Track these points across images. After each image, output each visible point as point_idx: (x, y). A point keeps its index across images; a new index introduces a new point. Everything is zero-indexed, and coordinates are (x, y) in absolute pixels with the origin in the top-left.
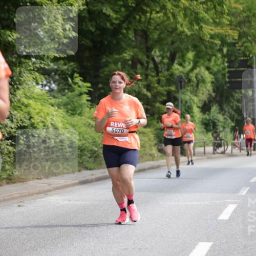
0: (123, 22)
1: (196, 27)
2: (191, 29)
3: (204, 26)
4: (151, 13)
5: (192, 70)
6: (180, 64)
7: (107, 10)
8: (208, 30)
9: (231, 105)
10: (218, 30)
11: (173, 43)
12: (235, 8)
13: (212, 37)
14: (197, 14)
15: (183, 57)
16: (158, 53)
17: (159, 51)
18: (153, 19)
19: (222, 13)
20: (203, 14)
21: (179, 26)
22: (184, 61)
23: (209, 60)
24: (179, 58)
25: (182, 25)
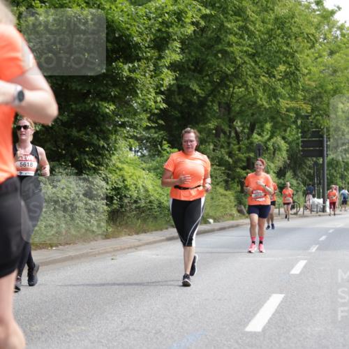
0: (209, 95)
1: (274, 101)
2: (269, 103)
3: (281, 100)
4: (234, 88)
5: (269, 139)
6: (259, 134)
7: (193, 86)
8: (284, 104)
9: (304, 171)
10: (293, 104)
11: (253, 115)
12: (309, 85)
13: (288, 110)
14: (275, 89)
15: (262, 127)
16: (239, 124)
17: (241, 122)
18: (235, 93)
19: (297, 89)
20: (280, 90)
21: (259, 100)
22: (263, 131)
23: (285, 131)
24: (258, 128)
25: (261, 99)
